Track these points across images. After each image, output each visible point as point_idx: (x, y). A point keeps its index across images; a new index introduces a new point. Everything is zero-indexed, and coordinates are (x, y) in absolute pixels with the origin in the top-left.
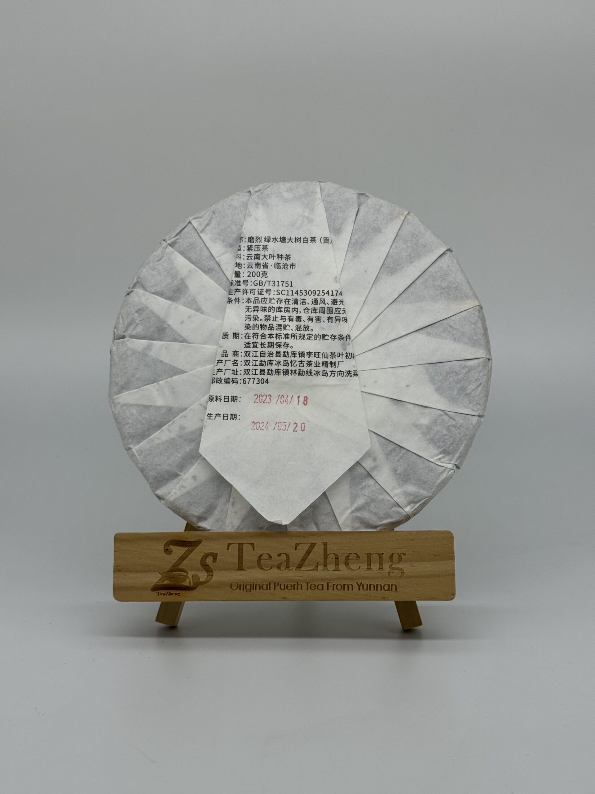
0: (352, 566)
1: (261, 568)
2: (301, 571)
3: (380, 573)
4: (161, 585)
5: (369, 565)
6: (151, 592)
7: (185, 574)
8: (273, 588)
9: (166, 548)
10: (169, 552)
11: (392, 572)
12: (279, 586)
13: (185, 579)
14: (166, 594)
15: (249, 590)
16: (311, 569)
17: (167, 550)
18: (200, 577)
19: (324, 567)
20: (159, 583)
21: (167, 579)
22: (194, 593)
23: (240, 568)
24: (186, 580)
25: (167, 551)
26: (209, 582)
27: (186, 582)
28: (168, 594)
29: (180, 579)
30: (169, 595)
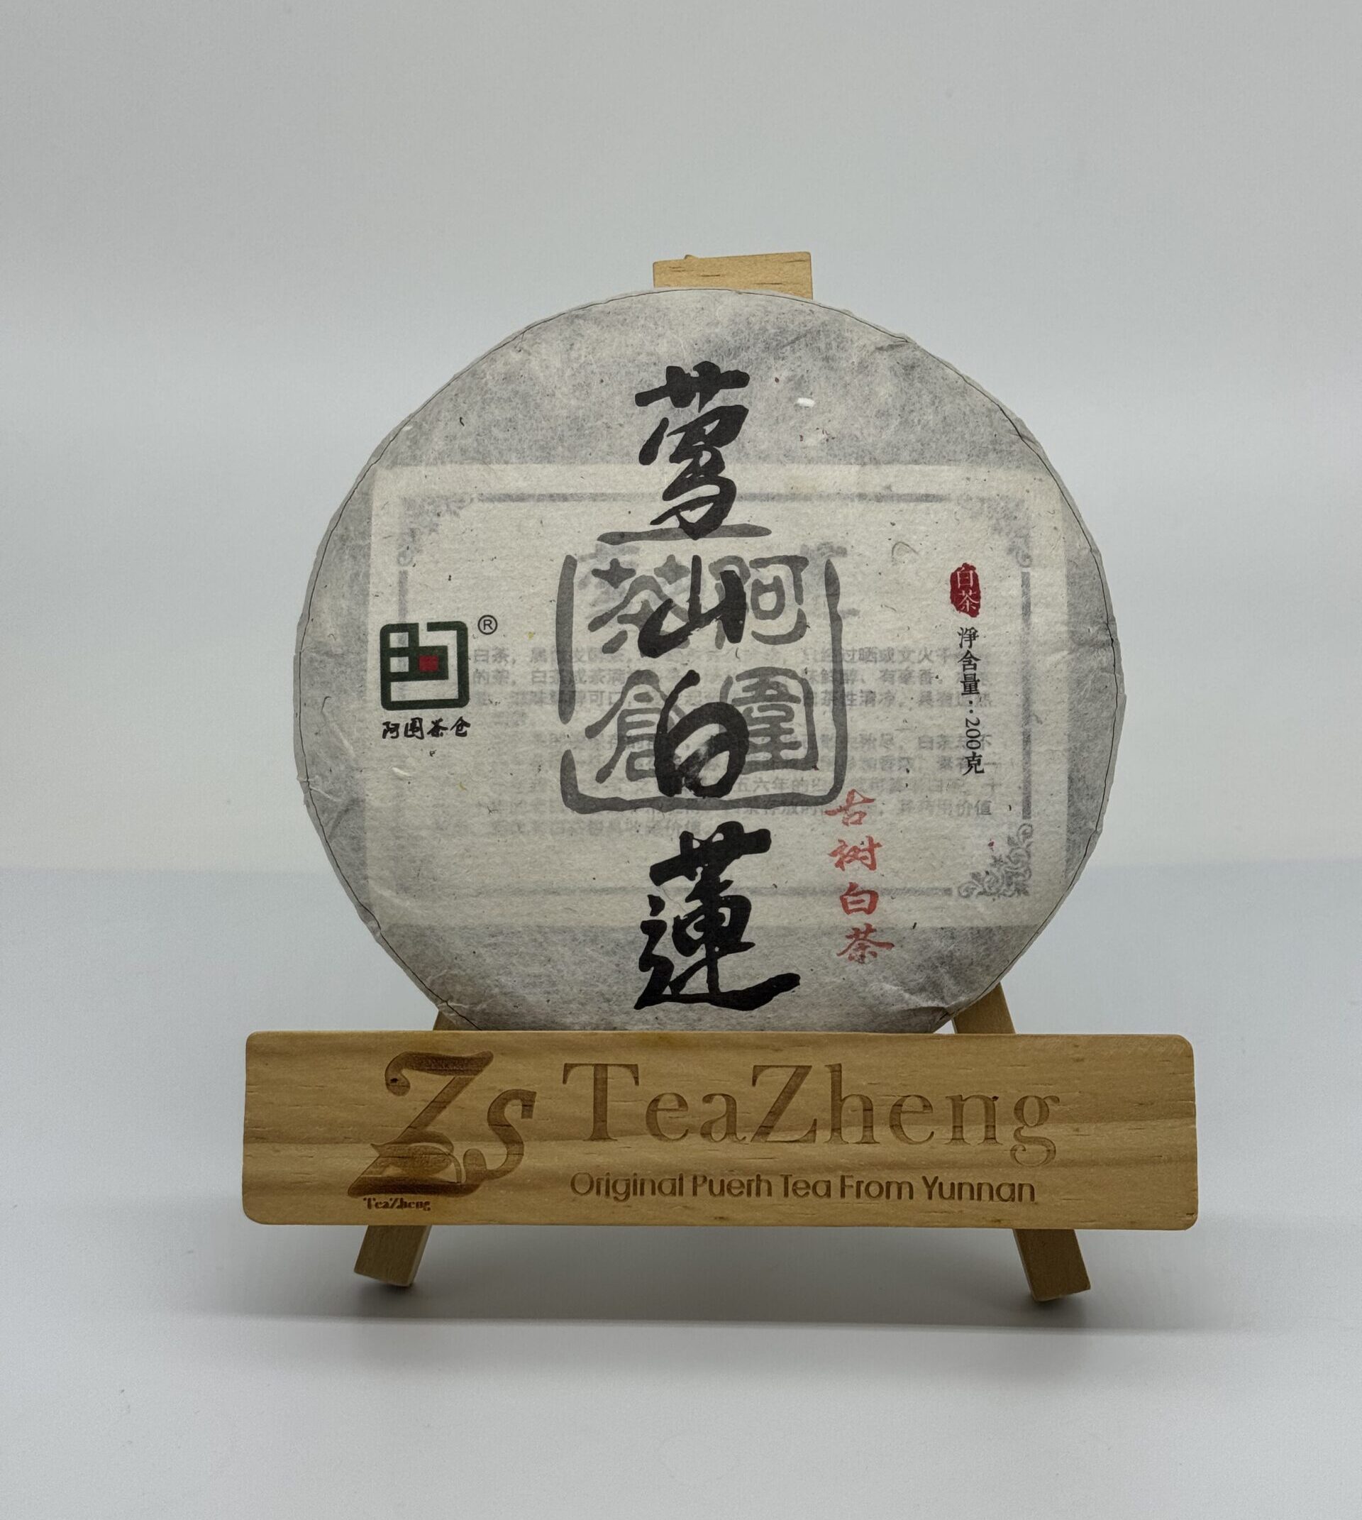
0: (910, 1132)
1: (658, 1134)
2: (768, 1144)
3: (988, 1151)
4: (376, 1179)
5: (957, 1127)
6: (349, 1198)
7: (445, 1150)
8: (691, 1193)
9: (391, 1078)
10: (399, 1086)
11: (1022, 1149)
12: (707, 1186)
13: (444, 1164)
14: (391, 1203)
15: (622, 1198)
16: (796, 1137)
17: (395, 1080)
18: (486, 1158)
19: (832, 1134)
20: (371, 1173)
21: (393, 1164)
22: (470, 1202)
23: (600, 1133)
24: (447, 1166)
25: (395, 1084)
26: (513, 1173)
27: (447, 1170)
28: (398, 1203)
29: (430, 1164)
30: (398, 1207)
